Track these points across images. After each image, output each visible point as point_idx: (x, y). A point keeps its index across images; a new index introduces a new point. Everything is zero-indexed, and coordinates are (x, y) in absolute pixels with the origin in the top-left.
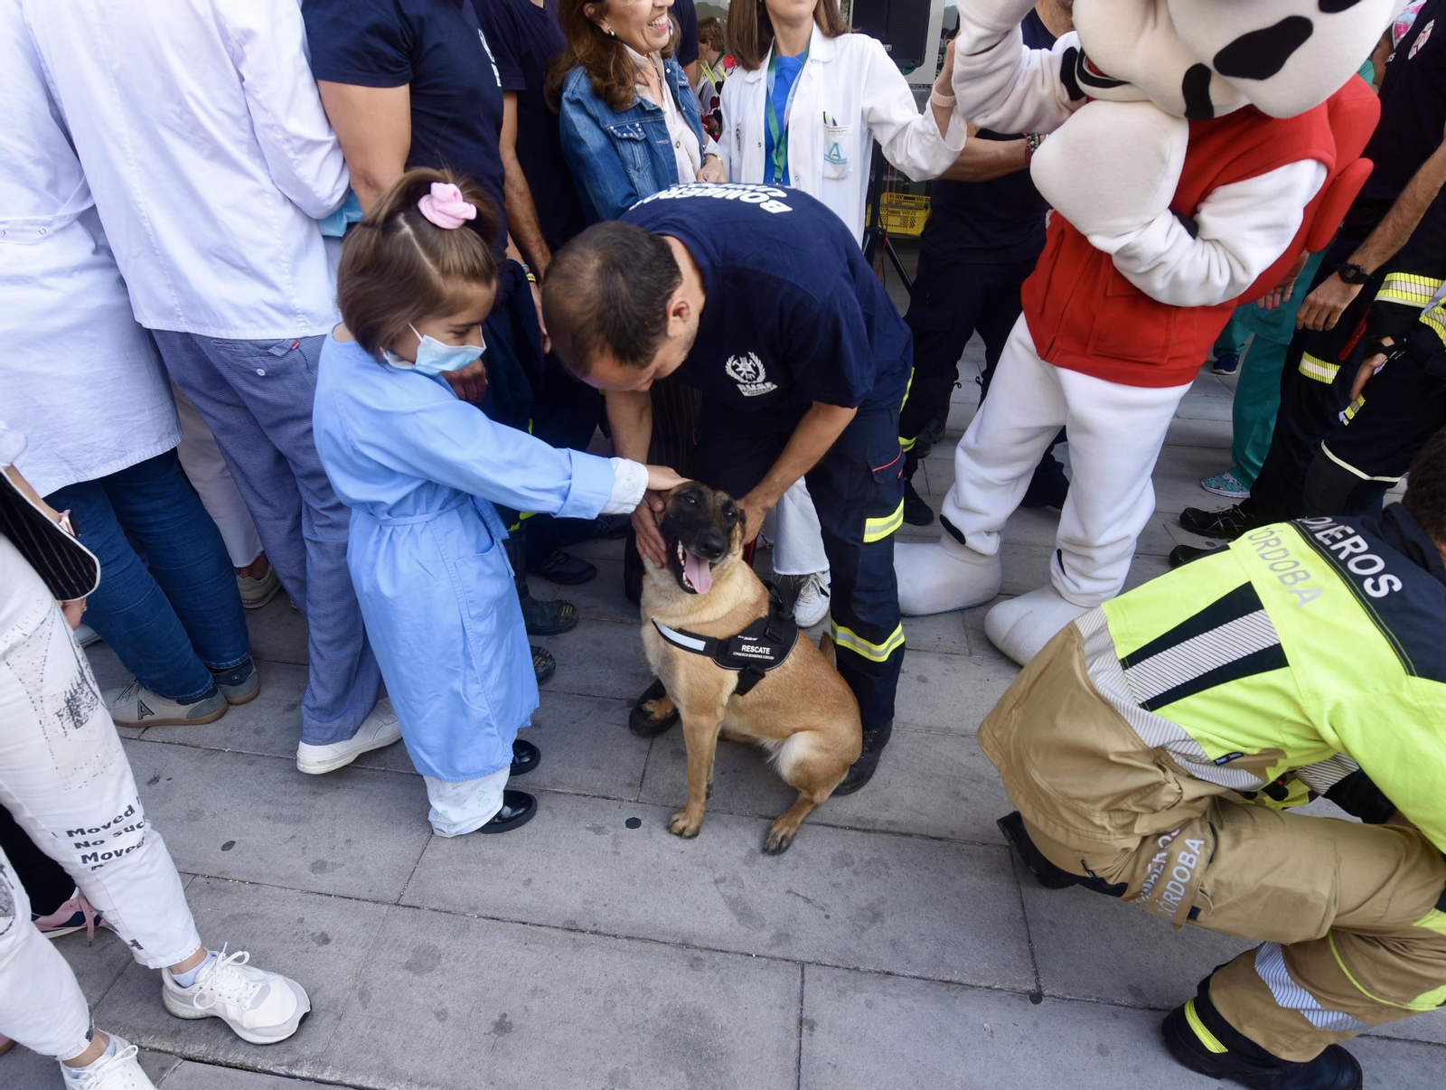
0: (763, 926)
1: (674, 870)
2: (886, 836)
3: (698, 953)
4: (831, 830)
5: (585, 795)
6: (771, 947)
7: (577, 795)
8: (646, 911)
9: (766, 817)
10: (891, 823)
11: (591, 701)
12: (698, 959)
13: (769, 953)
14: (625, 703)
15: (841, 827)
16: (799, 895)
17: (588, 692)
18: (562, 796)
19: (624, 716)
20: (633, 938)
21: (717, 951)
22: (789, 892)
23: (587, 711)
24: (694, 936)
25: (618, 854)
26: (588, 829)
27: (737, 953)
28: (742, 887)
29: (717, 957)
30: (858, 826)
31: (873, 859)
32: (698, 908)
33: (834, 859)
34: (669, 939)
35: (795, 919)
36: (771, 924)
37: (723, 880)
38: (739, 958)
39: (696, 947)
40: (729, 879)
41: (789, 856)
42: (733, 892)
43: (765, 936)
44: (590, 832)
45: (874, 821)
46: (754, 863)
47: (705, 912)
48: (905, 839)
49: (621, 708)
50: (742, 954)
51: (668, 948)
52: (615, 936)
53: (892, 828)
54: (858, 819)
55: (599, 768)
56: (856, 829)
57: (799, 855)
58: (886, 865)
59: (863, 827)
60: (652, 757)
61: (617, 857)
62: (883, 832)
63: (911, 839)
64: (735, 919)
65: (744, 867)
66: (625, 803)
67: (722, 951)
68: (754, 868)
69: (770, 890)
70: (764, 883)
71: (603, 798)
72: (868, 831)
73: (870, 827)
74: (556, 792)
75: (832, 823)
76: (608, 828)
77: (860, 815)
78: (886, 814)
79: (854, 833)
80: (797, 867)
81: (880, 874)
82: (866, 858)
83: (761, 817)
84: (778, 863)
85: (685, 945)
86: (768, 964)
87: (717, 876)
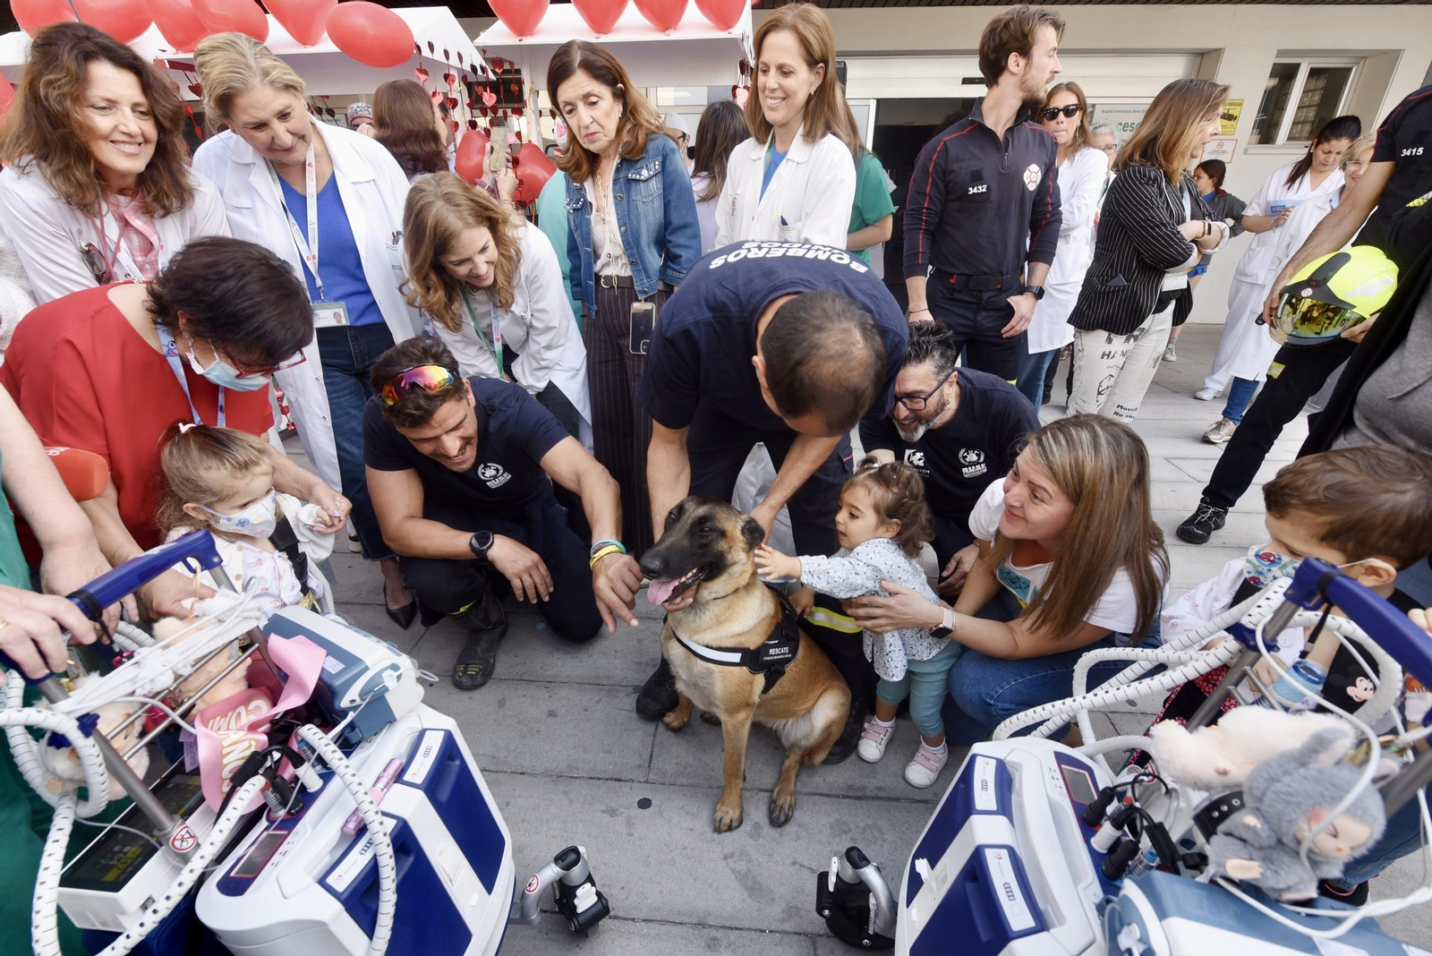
0: (773, 900)
1: (685, 848)
2: (876, 802)
3: (714, 933)
4: (826, 799)
5: (599, 779)
6: (783, 921)
7: (591, 778)
8: (661, 892)
9: (766, 791)
10: (879, 789)
11: (601, 690)
12: (714, 939)
13: (781, 927)
14: (631, 690)
15: (835, 796)
16: (804, 866)
17: (598, 681)
18: (578, 781)
19: (630, 701)
20: (651, 921)
21: (732, 929)
22: (794, 863)
23: (597, 699)
24: (709, 915)
25: (632, 835)
26: (603, 812)
27: (750, 929)
28: (750, 861)
29: (733, 935)
30: (850, 794)
31: (868, 825)
32: (710, 886)
33: (832, 828)
34: (685, 920)
35: (803, 890)
36: (781, 897)
37: (732, 855)
38: (754, 935)
39: (711, 926)
40: (737, 854)
41: (790, 828)
42: (742, 866)
43: (776, 910)
44: (604, 815)
45: (864, 788)
46: (759, 835)
47: (717, 889)
48: (894, 803)
49: (628, 695)
50: (756, 930)
51: (684, 929)
52: (633, 920)
53: (881, 794)
54: (850, 787)
55: (610, 752)
56: (849, 797)
57: (800, 826)
58: (880, 831)
59: (855, 794)
60: (658, 738)
61: (632, 838)
62: (873, 798)
63: (900, 804)
64: (746, 895)
65: (750, 841)
66: (635, 785)
67: (737, 929)
68: (760, 842)
69: (777, 862)
70: (770, 855)
71: (616, 780)
72: (859, 798)
73: (861, 794)
74: (572, 777)
75: (826, 792)
76: (621, 810)
77: (850, 783)
78: (874, 781)
79: (847, 801)
80: (799, 838)
81: (876, 839)
82: (862, 825)
83: (762, 790)
84: (781, 835)
85: (701, 925)
86: (782, 939)
87: (726, 851)
